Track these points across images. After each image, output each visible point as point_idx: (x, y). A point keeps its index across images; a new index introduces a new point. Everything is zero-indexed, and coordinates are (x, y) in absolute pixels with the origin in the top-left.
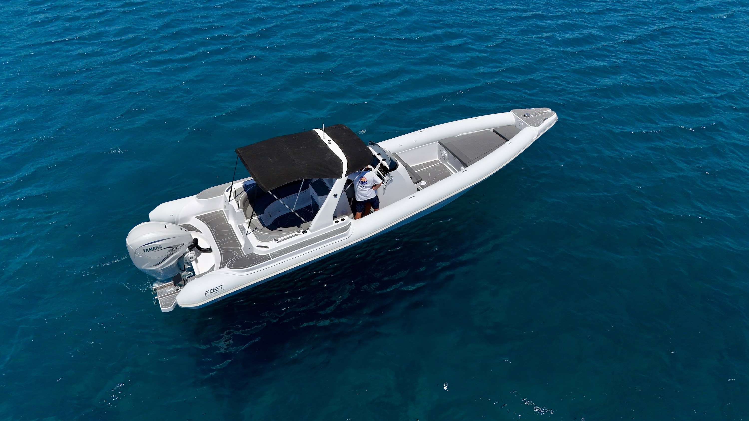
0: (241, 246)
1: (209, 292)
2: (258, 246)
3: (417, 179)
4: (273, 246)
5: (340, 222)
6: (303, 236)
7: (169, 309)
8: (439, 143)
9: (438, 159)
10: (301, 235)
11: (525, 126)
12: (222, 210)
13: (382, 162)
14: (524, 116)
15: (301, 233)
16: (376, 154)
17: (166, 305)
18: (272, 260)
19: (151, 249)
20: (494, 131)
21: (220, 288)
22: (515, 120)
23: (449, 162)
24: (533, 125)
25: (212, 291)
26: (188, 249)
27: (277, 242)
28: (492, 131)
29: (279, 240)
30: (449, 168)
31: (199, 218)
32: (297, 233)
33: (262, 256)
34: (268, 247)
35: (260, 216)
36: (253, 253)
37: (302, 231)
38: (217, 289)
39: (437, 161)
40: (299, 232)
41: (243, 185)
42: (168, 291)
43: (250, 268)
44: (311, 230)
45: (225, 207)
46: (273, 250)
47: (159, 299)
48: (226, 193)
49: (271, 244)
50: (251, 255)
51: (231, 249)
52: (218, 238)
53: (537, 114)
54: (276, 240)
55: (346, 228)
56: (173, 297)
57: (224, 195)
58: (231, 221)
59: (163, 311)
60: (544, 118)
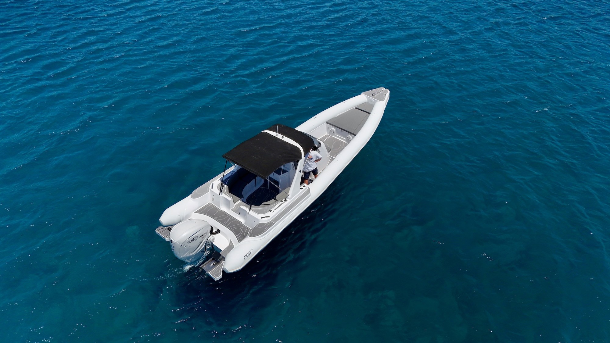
1: (246, 256)
2: (262, 218)
3: (329, 150)
4: (272, 215)
5: (304, 188)
6: (286, 203)
7: (220, 276)
8: (327, 123)
9: (327, 134)
10: (284, 203)
11: (376, 102)
12: (210, 203)
14: (372, 95)
17: (217, 276)
18: (275, 224)
19: (192, 241)
20: (356, 108)
21: (251, 252)
22: (367, 99)
23: (338, 135)
24: (381, 100)
25: (247, 255)
26: (210, 234)
28: (355, 108)
29: (273, 210)
30: (337, 138)
31: (198, 212)
32: (281, 203)
33: (267, 224)
34: (269, 217)
36: (260, 223)
37: (283, 200)
38: (250, 253)
39: (327, 136)
40: (282, 201)
41: (220, 180)
42: (211, 266)
43: (265, 233)
44: (289, 199)
45: (213, 200)
46: (272, 217)
47: (209, 273)
48: (212, 189)
49: (269, 214)
50: (260, 225)
51: (237, 226)
52: (222, 222)
53: (378, 92)
54: (271, 211)
55: (309, 191)
56: (218, 268)
57: (210, 191)
58: (223, 208)
59: (215, 280)
60: (384, 94)
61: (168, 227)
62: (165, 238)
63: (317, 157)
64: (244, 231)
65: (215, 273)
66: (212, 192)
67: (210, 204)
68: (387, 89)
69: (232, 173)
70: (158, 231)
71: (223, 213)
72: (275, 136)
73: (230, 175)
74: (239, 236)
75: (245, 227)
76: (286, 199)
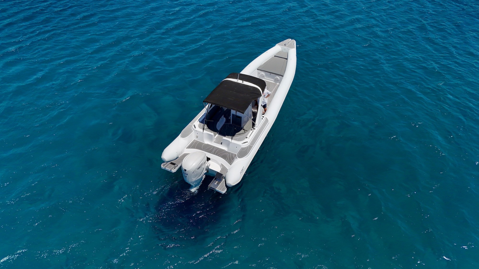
0: (225, 150)
1: (241, 172)
2: (242, 144)
4: (249, 140)
5: (263, 118)
6: (255, 131)
8: (258, 69)
11: (289, 49)
14: (285, 45)
15: (253, 130)
17: (223, 190)
18: (253, 146)
19: (200, 167)
20: (275, 56)
21: (243, 169)
22: (281, 48)
23: (266, 78)
29: (248, 136)
31: (189, 147)
32: (252, 131)
33: (247, 147)
34: (247, 142)
36: (242, 148)
40: (252, 130)
41: (198, 122)
42: (216, 184)
43: (248, 154)
44: (256, 127)
45: (197, 137)
46: (250, 142)
47: (217, 189)
48: (195, 129)
49: (246, 140)
50: (243, 149)
51: (222, 153)
52: (210, 152)
53: (288, 43)
54: (247, 138)
55: (267, 120)
56: (222, 185)
57: (194, 131)
58: (207, 142)
59: (223, 193)
60: (293, 44)
61: (170, 162)
62: (172, 170)
63: (268, 93)
64: (230, 156)
65: (221, 189)
66: (196, 131)
67: (195, 141)
68: (293, 40)
69: (205, 115)
70: (164, 166)
71: (208, 145)
72: (236, 82)
73: (204, 117)
74: (227, 160)
75: (229, 153)
76: (254, 128)
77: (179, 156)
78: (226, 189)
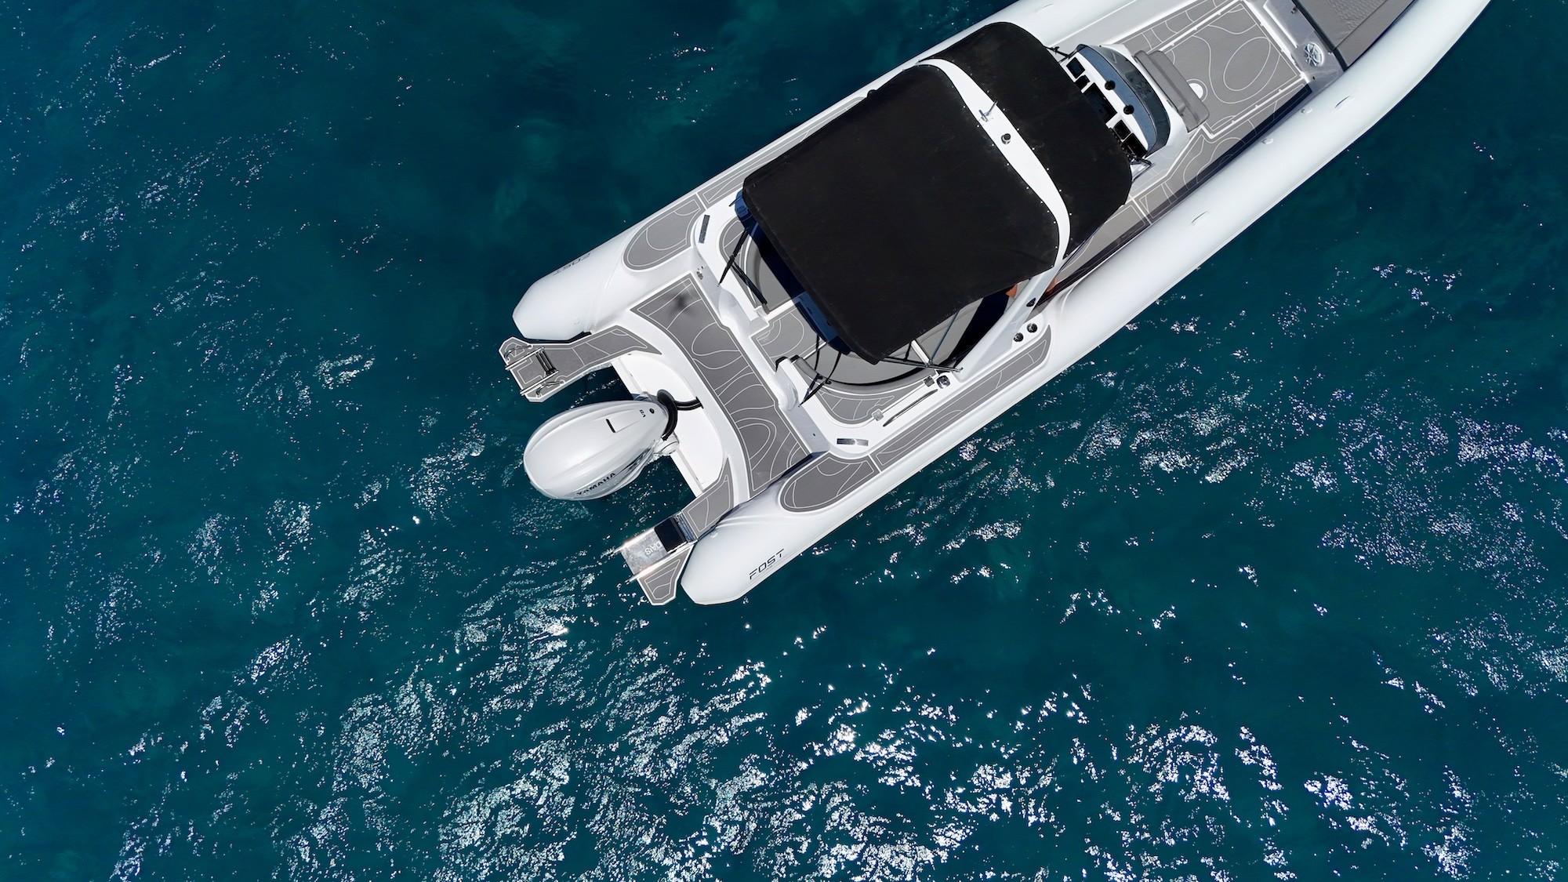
0: (777, 401)
1: (757, 571)
2: (840, 441)
4: (873, 434)
5: (1027, 336)
7: (669, 599)
10: (936, 393)
12: (691, 277)
13: (1121, 116)
15: (935, 386)
16: (1101, 84)
17: (661, 595)
18: (881, 473)
19: (593, 487)
21: (777, 557)
23: (1268, 6)
25: (762, 567)
27: (884, 420)
31: (639, 311)
32: (927, 389)
33: (854, 464)
34: (865, 442)
35: (797, 299)
36: (830, 455)
37: (934, 379)
38: (772, 560)
40: (929, 381)
44: (961, 374)
46: (878, 444)
47: (637, 576)
48: (699, 245)
49: (866, 428)
50: (829, 463)
51: (757, 412)
54: (877, 417)
56: (667, 569)
57: (693, 246)
58: (729, 318)
61: (539, 347)
62: (528, 389)
65: (654, 584)
66: (700, 253)
67: (688, 283)
70: (508, 354)
71: (724, 337)
74: (754, 462)
75: (784, 428)
76: (949, 375)
77: (593, 333)
78: (674, 597)
